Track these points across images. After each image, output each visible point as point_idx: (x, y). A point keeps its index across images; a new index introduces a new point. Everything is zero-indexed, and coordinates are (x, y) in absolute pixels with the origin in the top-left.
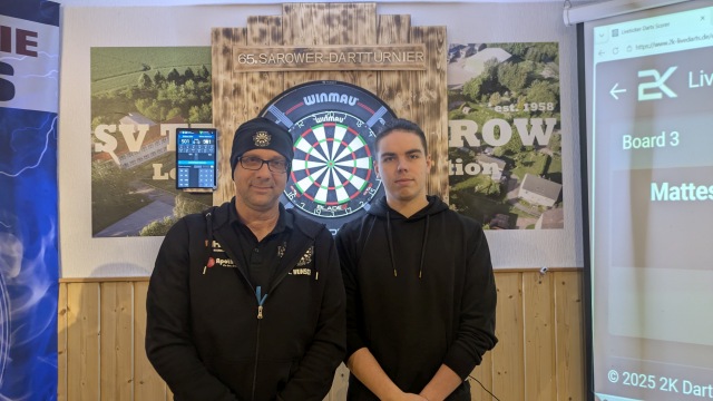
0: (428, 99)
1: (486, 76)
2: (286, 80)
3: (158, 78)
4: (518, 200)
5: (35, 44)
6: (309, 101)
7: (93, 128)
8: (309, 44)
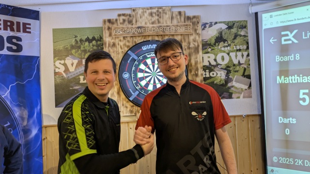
0: (193, 46)
1: (217, 35)
2: (134, 40)
3: (81, 40)
4: (232, 86)
5: (30, 28)
6: (144, 48)
7: (54, 62)
8: (143, 24)
